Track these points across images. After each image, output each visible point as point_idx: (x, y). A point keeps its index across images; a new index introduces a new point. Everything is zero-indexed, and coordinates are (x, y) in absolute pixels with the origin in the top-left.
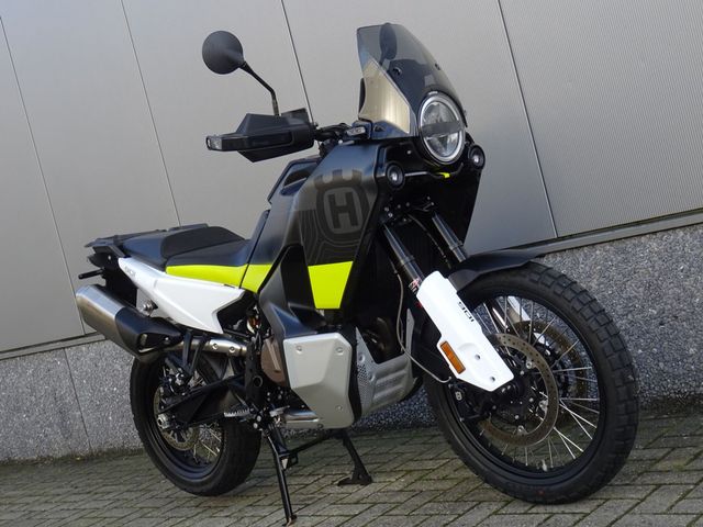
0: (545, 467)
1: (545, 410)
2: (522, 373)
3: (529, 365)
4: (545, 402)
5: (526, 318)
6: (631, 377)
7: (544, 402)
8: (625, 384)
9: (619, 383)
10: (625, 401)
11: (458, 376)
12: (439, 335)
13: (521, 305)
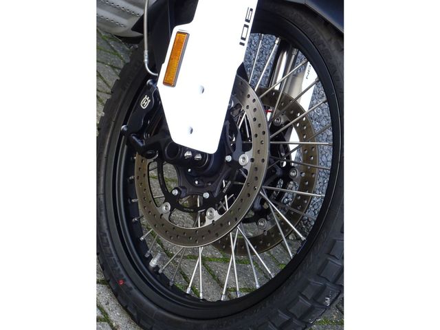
0: (153, 263)
1: (208, 222)
2: (229, 158)
3: (245, 159)
4: (217, 216)
5: (305, 102)
6: (328, 301)
7: (215, 213)
8: (314, 299)
9: (309, 292)
10: (293, 315)
11: (160, 84)
12: (188, 18)
13: (316, 83)
